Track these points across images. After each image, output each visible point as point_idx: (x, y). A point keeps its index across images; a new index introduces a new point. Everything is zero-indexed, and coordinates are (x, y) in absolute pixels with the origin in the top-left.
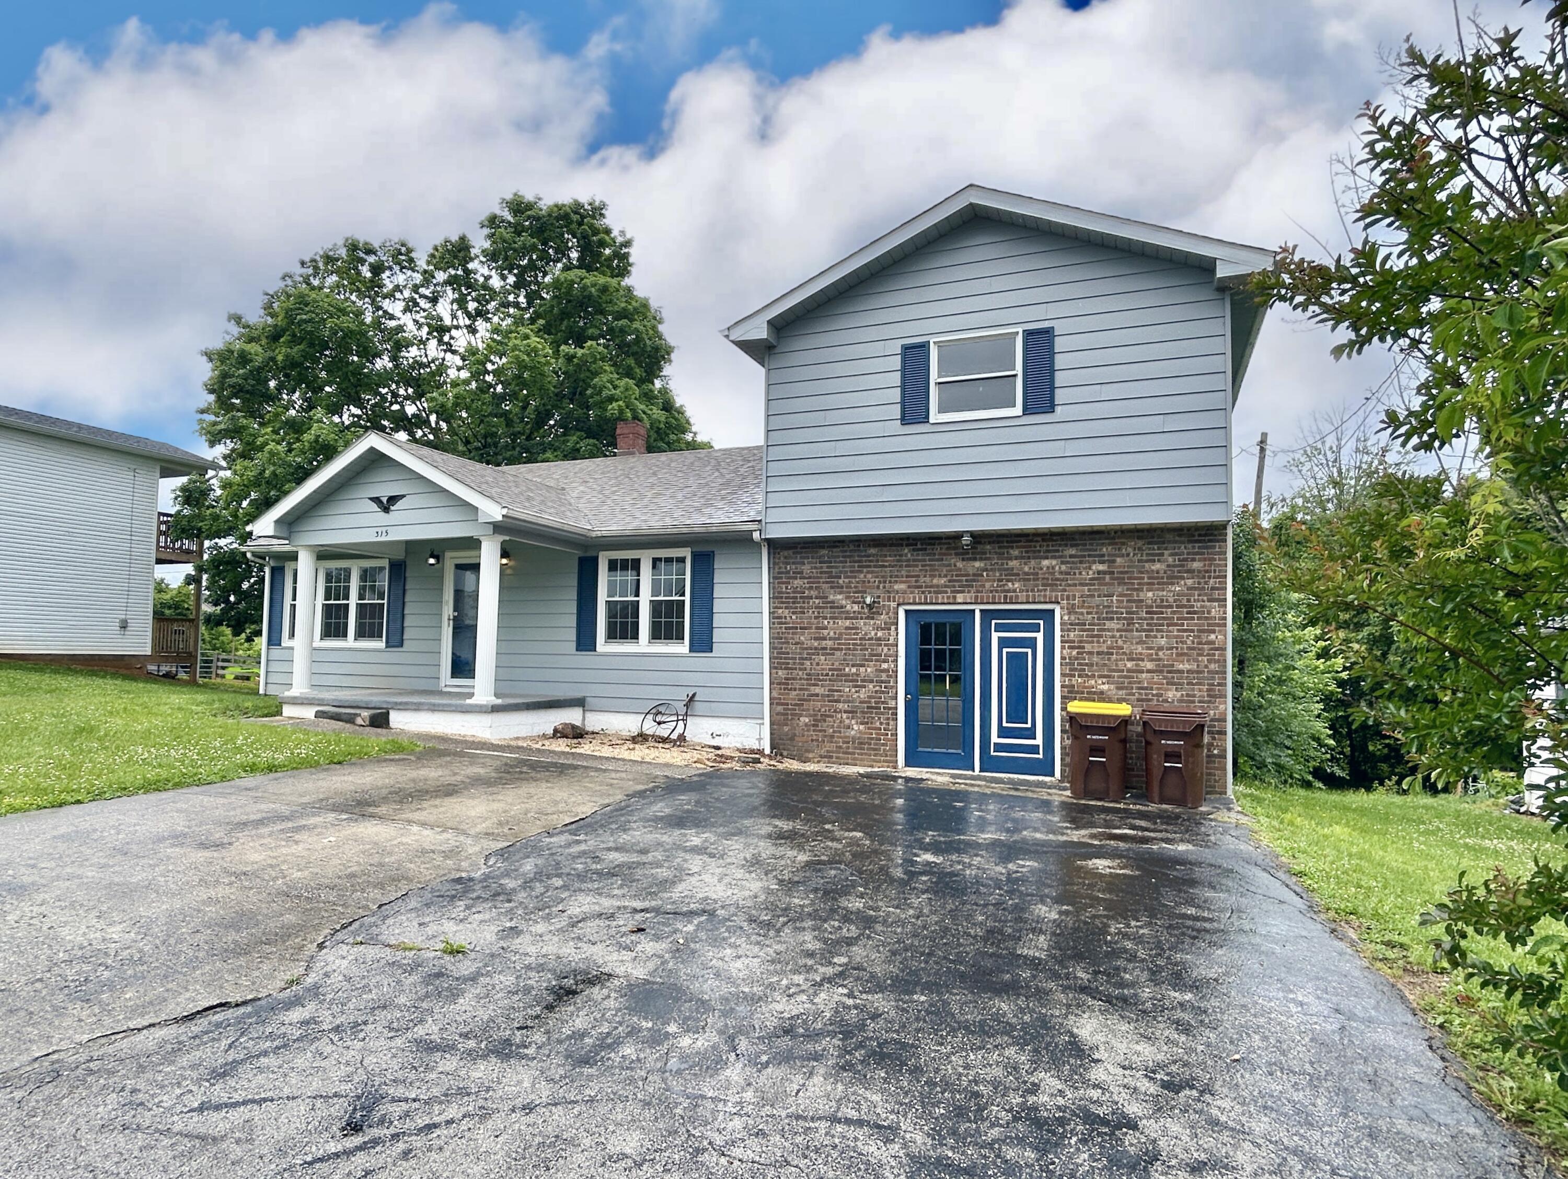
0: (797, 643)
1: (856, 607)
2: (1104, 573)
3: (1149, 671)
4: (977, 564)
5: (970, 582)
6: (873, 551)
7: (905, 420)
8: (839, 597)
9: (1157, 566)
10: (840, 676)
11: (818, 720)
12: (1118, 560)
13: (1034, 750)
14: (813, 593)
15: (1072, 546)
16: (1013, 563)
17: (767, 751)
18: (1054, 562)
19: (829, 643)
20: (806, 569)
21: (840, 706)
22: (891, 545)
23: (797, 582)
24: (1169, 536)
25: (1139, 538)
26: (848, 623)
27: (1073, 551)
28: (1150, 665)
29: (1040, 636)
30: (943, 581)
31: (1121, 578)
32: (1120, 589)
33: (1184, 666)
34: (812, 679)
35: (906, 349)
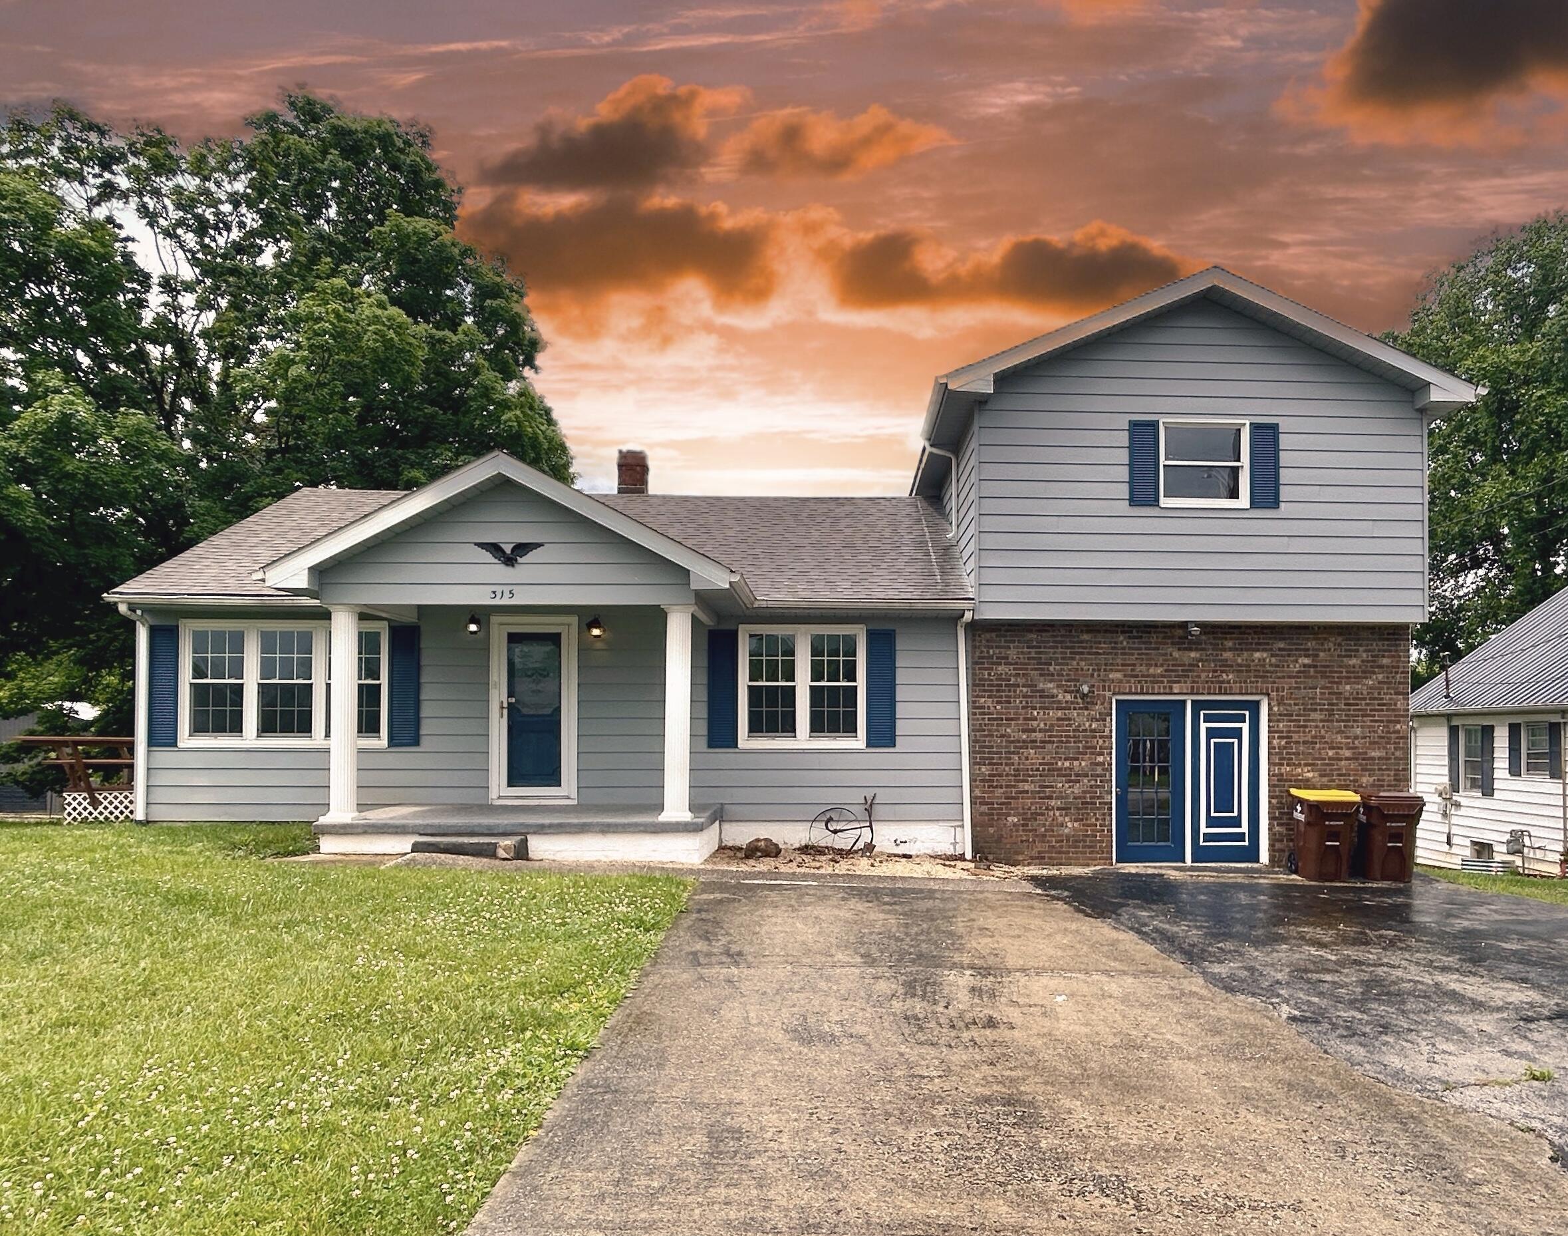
0: (1002, 736)
1: (1068, 697)
2: (1310, 666)
3: (1347, 759)
4: (1193, 654)
5: (1186, 671)
6: (1086, 637)
7: (1135, 501)
8: (1051, 685)
9: (1353, 661)
10: (1052, 770)
11: (1028, 818)
12: (1322, 654)
13: (1241, 837)
14: (1020, 681)
15: (1281, 639)
16: (1227, 655)
17: (969, 856)
18: (1265, 655)
19: (1039, 736)
20: (1012, 654)
21: (1053, 803)
22: (1106, 631)
23: (1002, 669)
24: (1364, 634)
25: (1340, 634)
26: (1060, 714)
27: (1281, 645)
28: (1348, 754)
29: (1245, 727)
30: (1159, 671)
31: (1324, 672)
32: (1322, 682)
33: (1375, 754)
34: (1020, 775)
35: (1134, 425)
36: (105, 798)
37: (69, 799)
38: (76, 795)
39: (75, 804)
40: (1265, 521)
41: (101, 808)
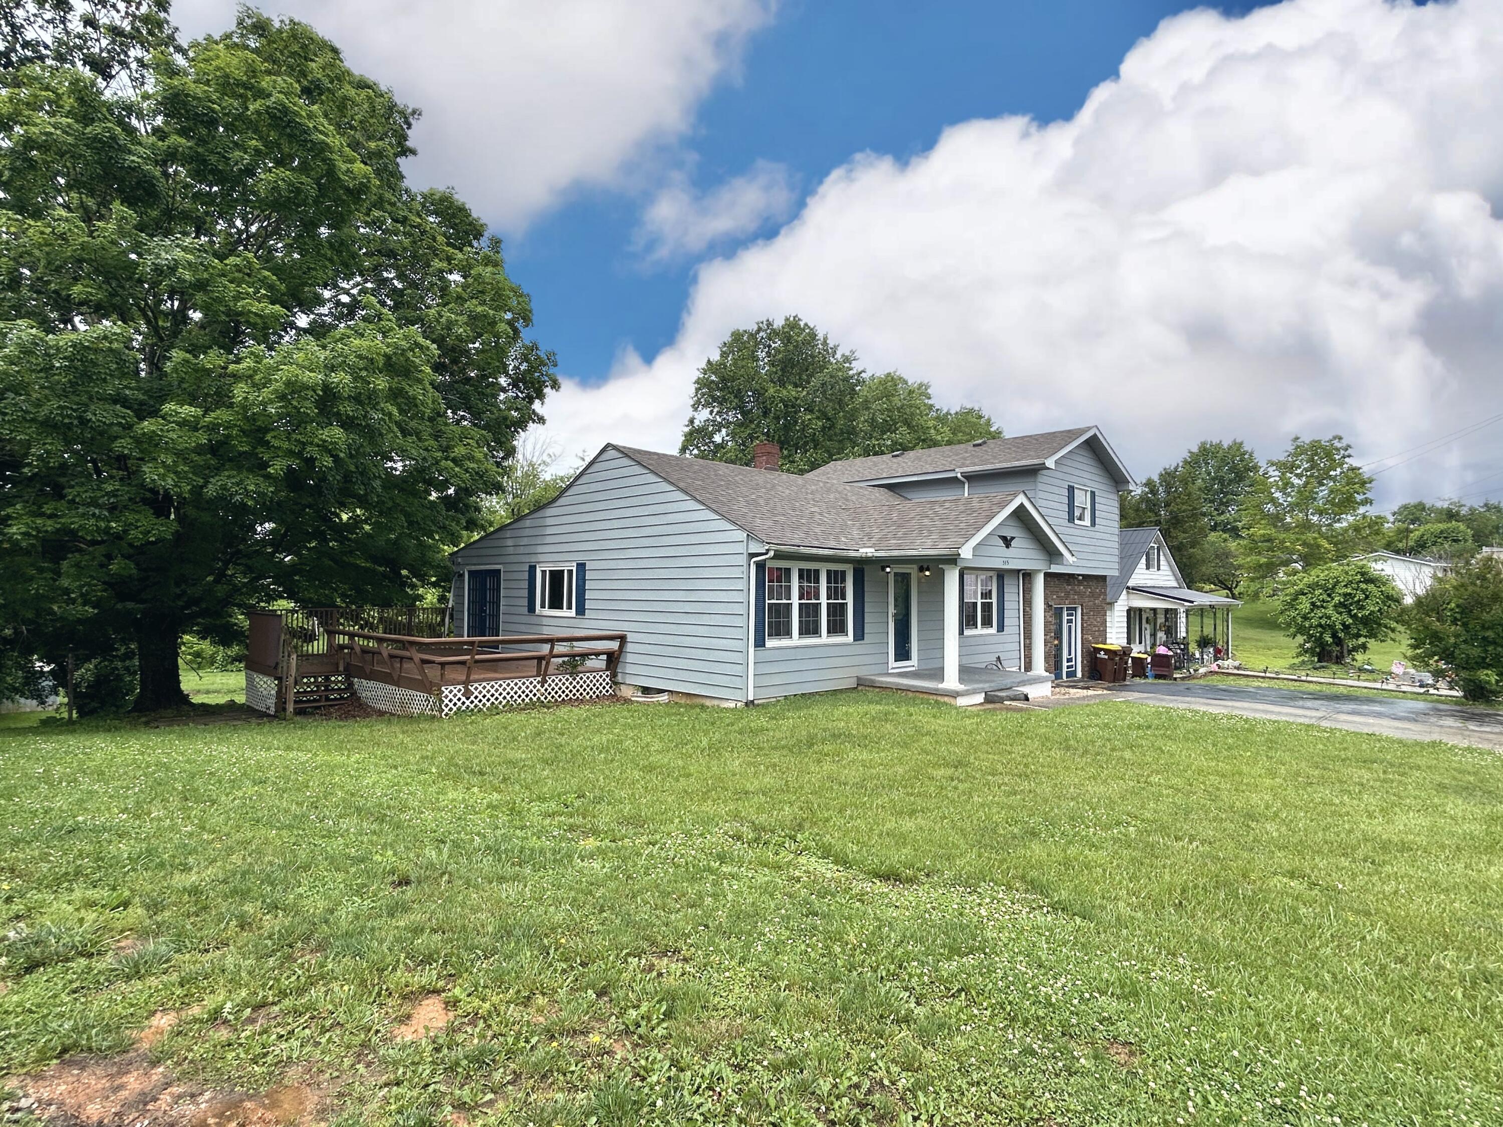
35: (1069, 487)
36: (476, 689)
37: (446, 692)
38: (452, 688)
39: (451, 696)
41: (472, 698)
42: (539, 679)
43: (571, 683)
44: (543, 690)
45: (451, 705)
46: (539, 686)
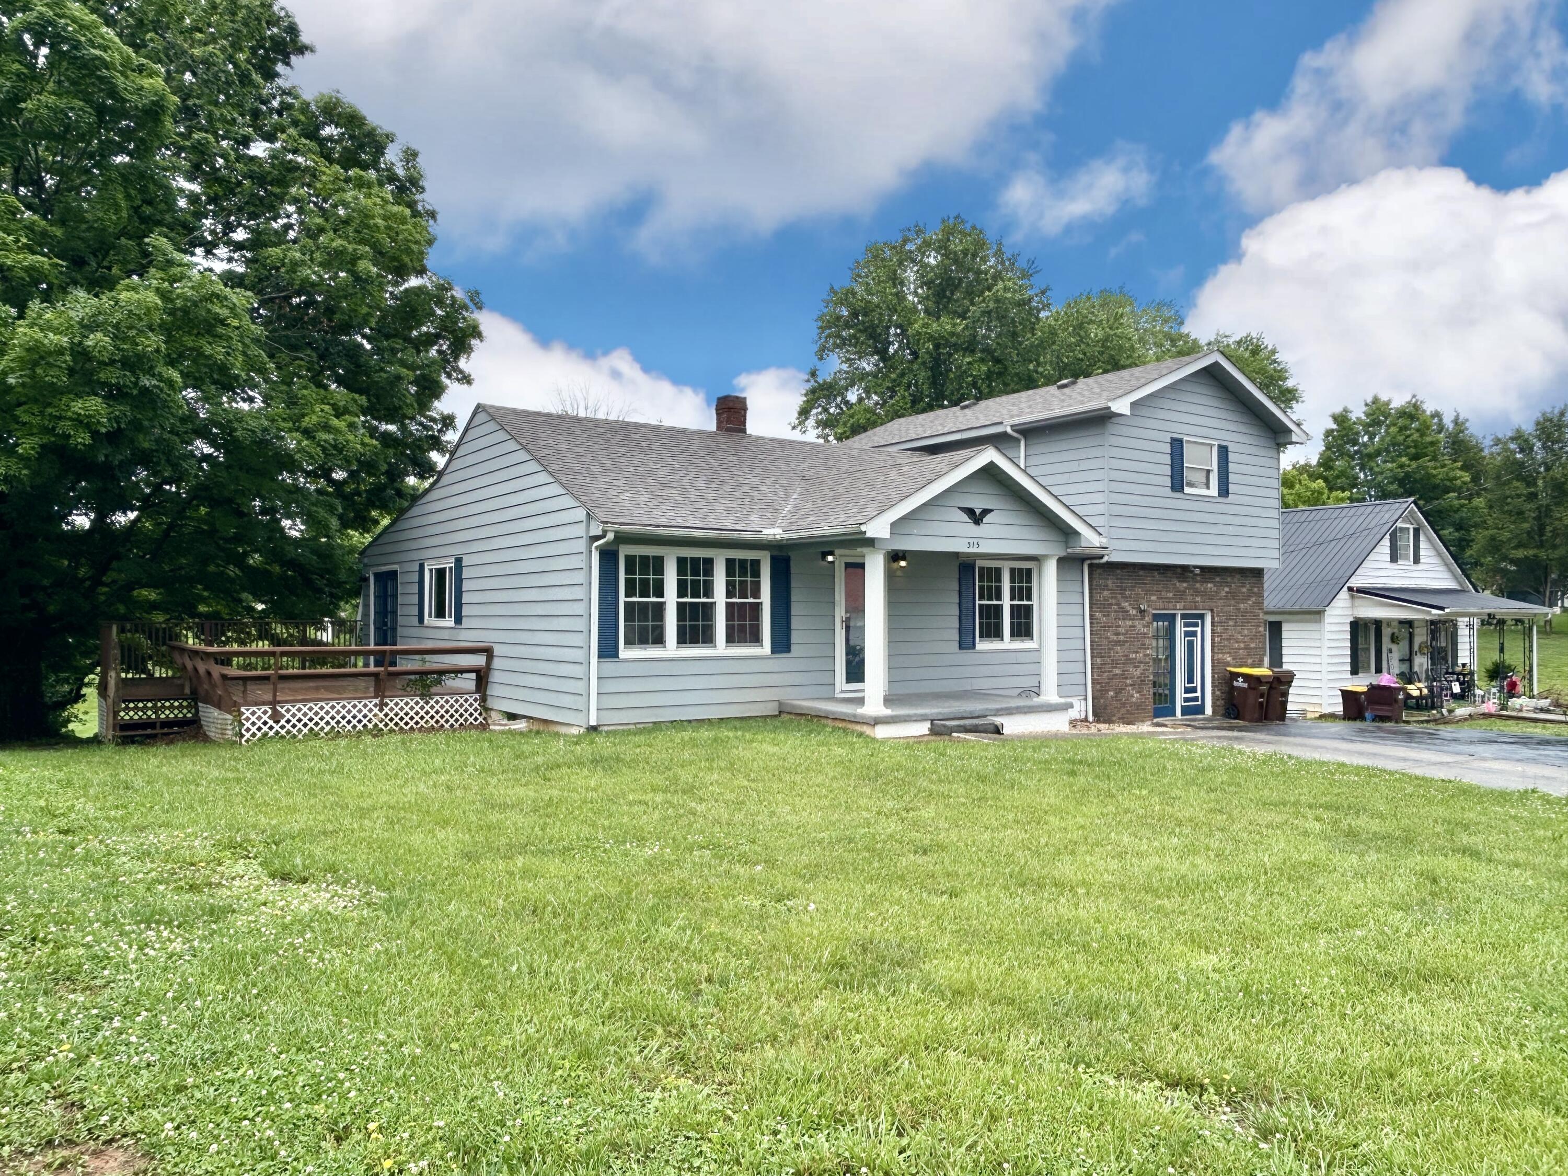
0: (1106, 638)
1: (1134, 612)
2: (1229, 593)
3: (1241, 650)
4: (1185, 585)
5: (1180, 596)
6: (1141, 573)
7: (1173, 488)
8: (1127, 604)
9: (1244, 590)
10: (1129, 661)
11: (1118, 692)
12: (1233, 585)
13: (1196, 699)
14: (1114, 601)
15: (1219, 576)
16: (1198, 585)
17: (1091, 718)
18: (1212, 586)
19: (1122, 637)
20: (1110, 583)
21: (1129, 681)
22: (1150, 569)
23: (1106, 593)
25: (1240, 574)
26: (1130, 623)
27: (1218, 579)
28: (1242, 645)
29: (1199, 629)
30: (1171, 595)
31: (1232, 595)
32: (1233, 602)
33: (1252, 645)
34: (1114, 664)
35: (1173, 440)
38: (254, 708)
39: (254, 719)
40: (1222, 506)
42: (377, 701)
43: (422, 708)
44: (381, 715)
45: (254, 729)
46: (376, 710)
